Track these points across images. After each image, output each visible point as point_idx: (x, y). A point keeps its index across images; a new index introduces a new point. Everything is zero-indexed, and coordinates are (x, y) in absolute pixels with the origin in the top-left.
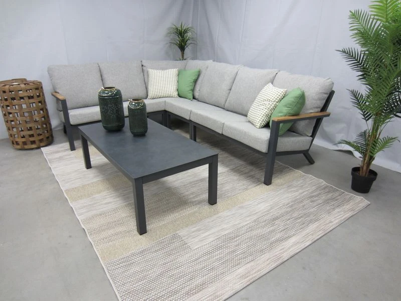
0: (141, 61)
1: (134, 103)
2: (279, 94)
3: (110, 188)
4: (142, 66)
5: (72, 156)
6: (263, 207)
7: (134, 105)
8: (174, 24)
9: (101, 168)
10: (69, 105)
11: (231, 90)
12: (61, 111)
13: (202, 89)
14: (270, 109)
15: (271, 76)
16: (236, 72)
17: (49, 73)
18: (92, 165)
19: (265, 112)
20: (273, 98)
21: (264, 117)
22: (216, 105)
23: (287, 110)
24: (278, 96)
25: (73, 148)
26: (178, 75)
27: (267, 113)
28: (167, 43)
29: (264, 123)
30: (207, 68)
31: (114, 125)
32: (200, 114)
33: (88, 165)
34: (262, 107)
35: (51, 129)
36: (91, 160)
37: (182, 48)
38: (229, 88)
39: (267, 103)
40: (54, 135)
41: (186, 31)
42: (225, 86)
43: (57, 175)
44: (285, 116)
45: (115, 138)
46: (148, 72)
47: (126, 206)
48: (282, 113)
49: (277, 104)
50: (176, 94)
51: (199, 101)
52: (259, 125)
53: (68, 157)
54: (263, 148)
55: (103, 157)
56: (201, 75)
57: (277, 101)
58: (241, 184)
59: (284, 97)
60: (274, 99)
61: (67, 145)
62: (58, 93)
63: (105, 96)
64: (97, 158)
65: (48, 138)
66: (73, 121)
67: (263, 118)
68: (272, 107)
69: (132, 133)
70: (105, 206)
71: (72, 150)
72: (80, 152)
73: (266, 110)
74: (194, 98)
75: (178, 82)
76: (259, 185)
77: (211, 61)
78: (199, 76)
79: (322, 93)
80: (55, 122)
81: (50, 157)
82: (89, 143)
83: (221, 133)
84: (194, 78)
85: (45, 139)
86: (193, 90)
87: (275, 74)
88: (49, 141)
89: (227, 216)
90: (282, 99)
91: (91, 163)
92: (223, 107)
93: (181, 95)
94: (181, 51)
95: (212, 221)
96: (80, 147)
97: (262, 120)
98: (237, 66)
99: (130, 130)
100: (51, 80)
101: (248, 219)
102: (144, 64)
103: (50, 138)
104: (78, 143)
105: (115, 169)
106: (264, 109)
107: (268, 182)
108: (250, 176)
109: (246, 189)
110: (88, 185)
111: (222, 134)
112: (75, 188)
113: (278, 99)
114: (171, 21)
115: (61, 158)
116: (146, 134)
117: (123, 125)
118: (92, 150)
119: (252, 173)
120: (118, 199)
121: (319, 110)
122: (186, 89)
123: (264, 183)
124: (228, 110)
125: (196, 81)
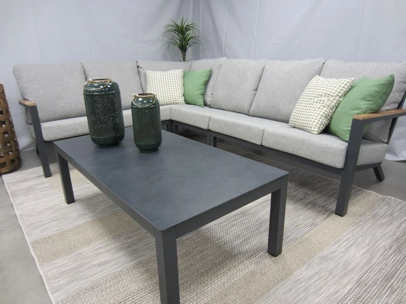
0: (136, 62)
1: (140, 99)
2: (343, 85)
3: (104, 234)
4: (138, 67)
5: (46, 185)
6: (357, 255)
7: (142, 102)
8: (173, 20)
9: (89, 202)
10: (41, 115)
11: (256, 90)
12: (31, 125)
13: (215, 93)
14: (331, 106)
15: (317, 67)
16: (261, 68)
17: (14, 75)
18: (76, 198)
19: (323, 111)
20: (333, 91)
21: (323, 118)
22: (237, 110)
23: (367, 104)
24: (341, 88)
25: (48, 174)
26: (184, 77)
27: (326, 113)
28: (165, 43)
29: (322, 127)
30: (220, 67)
31: (110, 135)
32: (223, 121)
33: (70, 198)
34: (318, 105)
35: (17, 150)
36: (74, 190)
37: (183, 49)
38: (254, 88)
39: (325, 99)
40: (21, 157)
41: (187, 29)
42: (249, 86)
43: (21, 216)
44: (364, 113)
45: (110, 155)
46: (145, 74)
47: (135, 267)
48: (358, 109)
49: (341, 99)
50: (182, 99)
51: (211, 107)
52: (316, 130)
53: (40, 187)
54: (339, 162)
55: (92, 185)
56: (213, 76)
57: (340, 95)
58: (302, 217)
59: (350, 89)
60: (337, 93)
61: (40, 170)
62: (28, 100)
63: (94, 92)
64: (82, 186)
65: (12, 161)
66: (47, 136)
67: (321, 120)
68: (333, 104)
69: (138, 146)
70: (99, 269)
71: (46, 177)
72: (57, 179)
73: (325, 109)
74: (205, 105)
75: (184, 85)
76: (328, 216)
77: (225, 58)
78: (210, 76)
79: (401, 82)
80: (24, 140)
81: (13, 188)
82: (70, 166)
83: (259, 144)
84: (205, 80)
85: (8, 162)
86: (204, 95)
87: (322, 64)
88: (16, 164)
89: (310, 278)
90: (348, 92)
91: (74, 194)
92: (247, 112)
93: (189, 100)
94: (182, 52)
95: (290, 290)
96: (56, 173)
97: (320, 123)
98: (263, 61)
99: (135, 141)
100: (18, 84)
101: (345, 281)
102: (139, 65)
103: (16, 160)
104: (54, 167)
105: (111, 202)
106: (322, 107)
107: (341, 211)
108: (310, 203)
109: (314, 225)
110: (69, 230)
111: (262, 145)
112: (49, 237)
113: (342, 92)
114: (168, 18)
115: (29, 190)
116: (159, 148)
117: (122, 137)
118: (75, 175)
119: (311, 199)
120: (120, 254)
121: (396, 105)
122: (195, 93)
123: (336, 214)
124: (254, 116)
125: (206, 83)
